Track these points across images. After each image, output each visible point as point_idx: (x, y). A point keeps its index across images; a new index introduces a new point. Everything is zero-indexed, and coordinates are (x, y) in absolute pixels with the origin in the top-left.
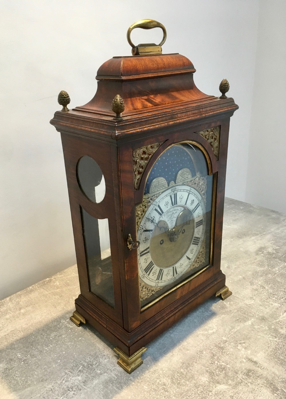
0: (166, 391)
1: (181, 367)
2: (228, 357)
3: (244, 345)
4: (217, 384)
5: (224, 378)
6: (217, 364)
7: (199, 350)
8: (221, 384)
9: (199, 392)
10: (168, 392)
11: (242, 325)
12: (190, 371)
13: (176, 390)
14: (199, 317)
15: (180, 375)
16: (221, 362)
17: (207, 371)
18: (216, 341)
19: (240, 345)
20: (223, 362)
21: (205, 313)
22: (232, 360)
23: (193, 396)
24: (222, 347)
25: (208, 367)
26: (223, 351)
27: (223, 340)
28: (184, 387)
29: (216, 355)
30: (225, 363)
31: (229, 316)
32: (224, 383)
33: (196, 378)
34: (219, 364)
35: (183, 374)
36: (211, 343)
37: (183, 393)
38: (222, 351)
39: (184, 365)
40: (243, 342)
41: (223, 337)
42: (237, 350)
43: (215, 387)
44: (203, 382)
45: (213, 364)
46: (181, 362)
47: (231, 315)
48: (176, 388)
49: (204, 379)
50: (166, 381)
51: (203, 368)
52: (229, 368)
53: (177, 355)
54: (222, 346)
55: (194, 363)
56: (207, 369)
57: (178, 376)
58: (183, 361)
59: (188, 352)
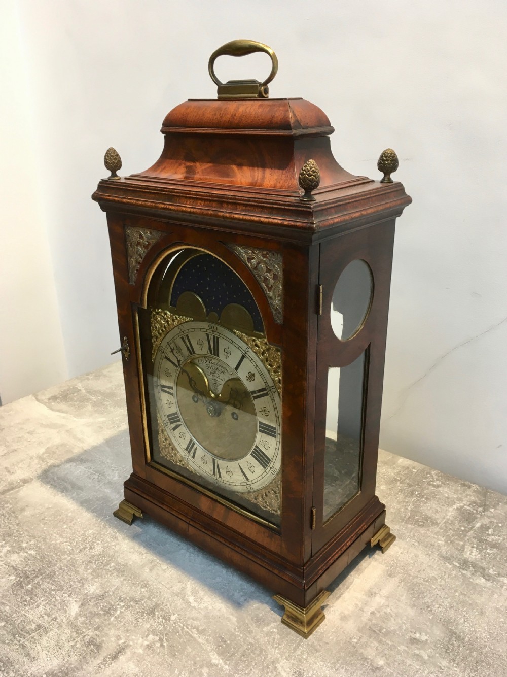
0: (81, 550)
1: (118, 564)
2: (130, 619)
3: (158, 645)
4: (80, 603)
5: (91, 612)
6: (118, 605)
7: (150, 583)
8: (79, 607)
9: (71, 583)
10: (79, 552)
11: (209, 648)
12: (110, 573)
13: (80, 559)
14: (228, 583)
15: (104, 562)
16: (122, 610)
17: (105, 592)
18: (168, 606)
19: (158, 638)
20: (121, 612)
21: (239, 593)
22: (124, 624)
23: (66, 577)
24: (154, 613)
25: (113, 593)
26: (145, 614)
27: (170, 615)
28: (83, 568)
29: (137, 604)
30: (118, 615)
31: (235, 629)
32: (80, 611)
33: (97, 580)
34: (118, 607)
35: (104, 566)
36: (164, 598)
37: (74, 566)
38: (146, 612)
39: (123, 567)
40: (165, 644)
41: (176, 615)
42: (146, 634)
43: (75, 601)
44: (88, 588)
45: (120, 599)
46: (127, 563)
47: (238, 632)
48: (83, 560)
49: (93, 588)
50: (96, 550)
51: (113, 588)
52: (109, 619)
53: (143, 558)
54: (157, 613)
55: (124, 577)
56: (111, 593)
57: (103, 561)
58: (130, 565)
59: (147, 571)
